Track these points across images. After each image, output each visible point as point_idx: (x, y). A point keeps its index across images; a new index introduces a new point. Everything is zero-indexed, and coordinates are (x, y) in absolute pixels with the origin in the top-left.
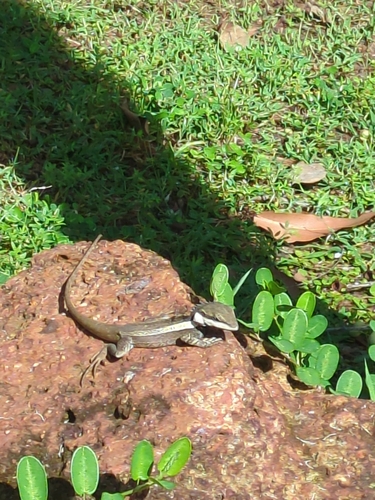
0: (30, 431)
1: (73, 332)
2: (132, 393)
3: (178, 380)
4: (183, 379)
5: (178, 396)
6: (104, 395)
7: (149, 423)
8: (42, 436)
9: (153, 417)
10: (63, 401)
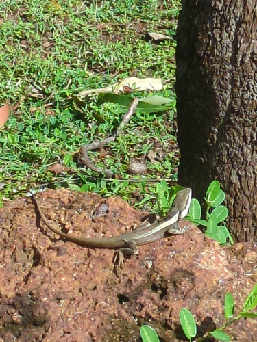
0: (107, 314)
1: (79, 250)
2: (160, 273)
3: (184, 256)
4: (186, 255)
5: (192, 265)
6: (140, 279)
7: (186, 287)
8: (117, 315)
9: (186, 282)
10: (113, 291)
